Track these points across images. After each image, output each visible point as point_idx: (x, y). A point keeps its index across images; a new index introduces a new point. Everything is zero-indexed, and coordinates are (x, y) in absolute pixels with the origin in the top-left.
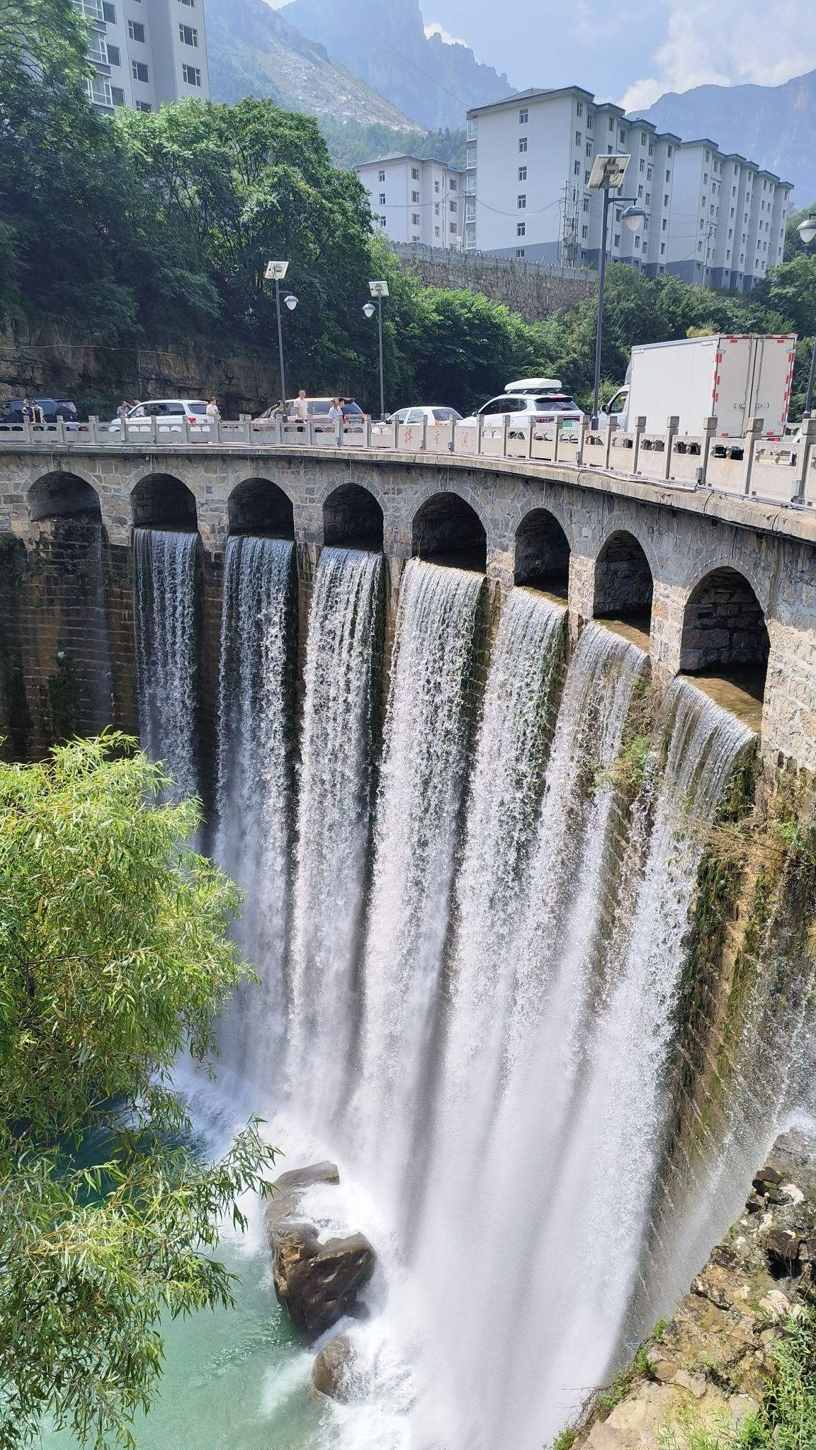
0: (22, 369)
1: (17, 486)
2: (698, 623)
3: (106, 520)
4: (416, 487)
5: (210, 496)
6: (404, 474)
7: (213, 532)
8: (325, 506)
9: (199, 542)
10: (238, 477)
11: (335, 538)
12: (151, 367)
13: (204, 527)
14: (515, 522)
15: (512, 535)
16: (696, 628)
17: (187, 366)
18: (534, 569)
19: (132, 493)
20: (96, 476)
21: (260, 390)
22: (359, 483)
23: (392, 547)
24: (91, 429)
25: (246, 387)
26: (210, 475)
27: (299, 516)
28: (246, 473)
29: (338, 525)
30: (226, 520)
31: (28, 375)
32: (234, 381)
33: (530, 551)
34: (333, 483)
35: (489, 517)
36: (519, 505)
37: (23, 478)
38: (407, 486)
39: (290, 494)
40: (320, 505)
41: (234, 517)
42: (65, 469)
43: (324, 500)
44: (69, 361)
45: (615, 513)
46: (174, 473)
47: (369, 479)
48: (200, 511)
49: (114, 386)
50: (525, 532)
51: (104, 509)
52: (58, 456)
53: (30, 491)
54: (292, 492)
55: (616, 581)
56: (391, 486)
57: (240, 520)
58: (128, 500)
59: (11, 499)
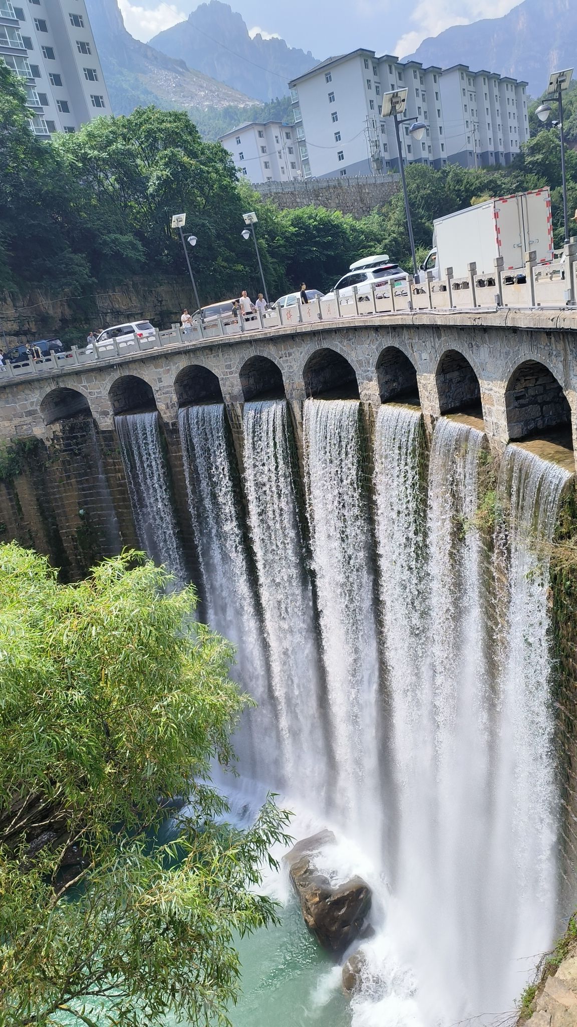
0: (21, 324)
1: (32, 403)
2: (516, 404)
3: (95, 415)
4: (301, 349)
5: (162, 385)
6: (291, 342)
7: (168, 408)
8: (241, 375)
9: (159, 417)
10: (178, 367)
11: (251, 395)
12: (106, 304)
13: (161, 406)
14: (374, 360)
15: (374, 369)
16: (516, 407)
17: (130, 299)
18: (393, 390)
19: (109, 393)
20: (83, 386)
21: (182, 305)
22: (261, 354)
23: (291, 394)
24: (74, 355)
25: (173, 305)
26: (158, 370)
27: (224, 385)
28: (183, 363)
29: (252, 386)
30: (175, 398)
31: (26, 327)
32: (164, 303)
33: (388, 377)
34: (244, 358)
35: (355, 359)
36: (374, 347)
37: (35, 397)
38: (294, 349)
39: (215, 371)
40: (237, 375)
41: (180, 395)
42: (62, 385)
43: (239, 371)
44: (51, 312)
45: (443, 339)
46: (135, 373)
47: (267, 350)
48: (156, 396)
49: (83, 322)
50: (382, 365)
51: (92, 408)
52: (56, 378)
53: (41, 405)
54: (217, 370)
55: (452, 386)
56: (283, 352)
57: (185, 396)
58: (107, 398)
59: (30, 413)
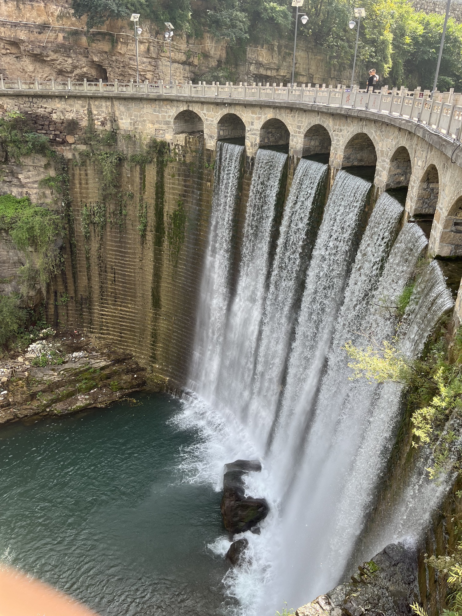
1: (169, 116)
3: (206, 136)
4: (349, 129)
5: (252, 127)
6: (344, 120)
7: (252, 146)
8: (306, 136)
10: (266, 118)
12: (253, 56)
19: (218, 123)
21: (310, 70)
22: (322, 124)
23: (333, 162)
27: (292, 140)
28: (270, 115)
30: (258, 141)
34: (310, 123)
35: (380, 149)
36: (394, 143)
37: (173, 111)
38: (345, 127)
39: (290, 128)
40: (303, 135)
42: (191, 109)
43: (305, 133)
45: (432, 153)
46: (237, 114)
47: (327, 122)
48: (247, 134)
51: (205, 131)
53: (175, 119)
56: (337, 127)
58: (216, 126)
